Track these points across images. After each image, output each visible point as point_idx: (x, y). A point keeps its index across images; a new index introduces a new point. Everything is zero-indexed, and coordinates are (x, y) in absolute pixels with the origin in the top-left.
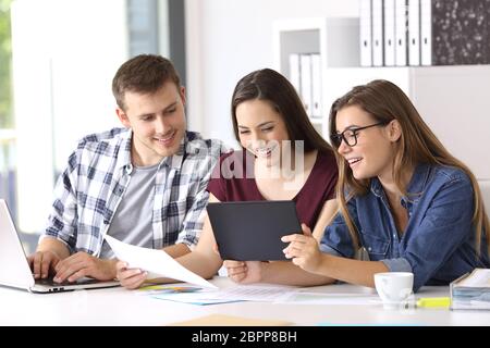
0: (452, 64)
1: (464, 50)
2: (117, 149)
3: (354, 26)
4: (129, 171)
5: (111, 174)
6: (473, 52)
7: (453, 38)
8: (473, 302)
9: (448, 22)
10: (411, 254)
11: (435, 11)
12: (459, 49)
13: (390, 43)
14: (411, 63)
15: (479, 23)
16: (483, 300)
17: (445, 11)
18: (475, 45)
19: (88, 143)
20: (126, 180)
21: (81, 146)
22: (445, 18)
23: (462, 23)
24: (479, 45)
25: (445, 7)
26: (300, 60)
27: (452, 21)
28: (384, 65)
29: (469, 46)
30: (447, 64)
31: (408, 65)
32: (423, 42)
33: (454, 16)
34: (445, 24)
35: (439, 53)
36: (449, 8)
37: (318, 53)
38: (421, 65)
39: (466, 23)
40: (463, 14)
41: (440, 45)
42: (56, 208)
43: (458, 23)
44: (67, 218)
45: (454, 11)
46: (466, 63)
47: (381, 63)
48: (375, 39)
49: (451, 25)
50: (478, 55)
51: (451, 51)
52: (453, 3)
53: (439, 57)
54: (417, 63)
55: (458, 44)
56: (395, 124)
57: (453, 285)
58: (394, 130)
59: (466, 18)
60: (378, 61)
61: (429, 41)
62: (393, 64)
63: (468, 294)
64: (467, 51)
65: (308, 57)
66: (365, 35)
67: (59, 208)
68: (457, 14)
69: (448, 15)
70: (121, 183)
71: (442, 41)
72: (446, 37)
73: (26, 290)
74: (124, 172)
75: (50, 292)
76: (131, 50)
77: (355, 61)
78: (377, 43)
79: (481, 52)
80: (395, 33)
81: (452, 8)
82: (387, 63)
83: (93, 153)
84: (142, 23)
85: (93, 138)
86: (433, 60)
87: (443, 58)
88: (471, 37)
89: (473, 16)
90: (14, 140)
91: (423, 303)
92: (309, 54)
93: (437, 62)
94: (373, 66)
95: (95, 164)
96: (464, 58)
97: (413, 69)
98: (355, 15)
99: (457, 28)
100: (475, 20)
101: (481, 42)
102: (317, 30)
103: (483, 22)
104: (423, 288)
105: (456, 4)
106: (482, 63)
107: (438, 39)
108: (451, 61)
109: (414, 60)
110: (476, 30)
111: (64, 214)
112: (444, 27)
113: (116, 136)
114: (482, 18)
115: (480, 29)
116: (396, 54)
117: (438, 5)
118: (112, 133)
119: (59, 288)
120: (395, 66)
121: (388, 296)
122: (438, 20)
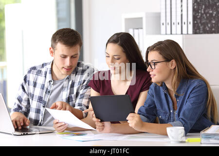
0: (202, 33)
1: (207, 27)
2: (46, 73)
3: (158, 16)
4: (52, 83)
5: (44, 85)
6: (211, 28)
7: (202, 22)
8: (210, 140)
9: (200, 14)
10: (182, 119)
11: (194, 10)
12: (205, 27)
13: (174, 24)
14: (183, 33)
15: (214, 15)
16: (215, 139)
17: (199, 9)
18: (212, 25)
19: (32, 71)
20: (51, 87)
21: (29, 72)
22: (199, 13)
23: (206, 15)
24: (214, 25)
25: (199, 8)
26: (134, 31)
27: (202, 14)
28: (171, 34)
29: (209, 25)
30: (200, 33)
31: (182, 34)
32: (189, 23)
33: (203, 12)
34: (198, 15)
35: (196, 28)
36: (200, 8)
37: (142, 28)
38: (188, 34)
39: (208, 15)
40: (207, 11)
41: (196, 25)
42: (19, 100)
43: (205, 15)
44: (24, 104)
45: (203, 10)
46: (208, 33)
47: (170, 33)
48: (167, 22)
49: (201, 16)
50: (213, 29)
51: (201, 27)
52: (202, 6)
53: (196, 30)
54: (186, 33)
55: (205, 25)
56: (174, 61)
57: (202, 133)
58: (173, 64)
59: (208, 13)
60: (169, 32)
61: (191, 23)
62: (175, 33)
63: (209, 136)
64: (209, 27)
65: (137, 30)
66: (163, 20)
67: (20, 100)
68: (204, 11)
69: (200, 11)
70: (49, 88)
71: (197, 23)
72: (199, 21)
73: (11, 134)
74: (50, 84)
75: (22, 135)
76: (58, 26)
77: (159, 32)
78: (168, 24)
79: (214, 28)
80: (176, 19)
81: (202, 8)
82: (172, 33)
83: (35, 75)
84: (63, 14)
85: (34, 68)
86: (193, 32)
87: (198, 31)
88: (210, 21)
89: (211, 12)
90: (6, 67)
91: (189, 140)
92: (138, 29)
93: (195, 32)
94: (166, 34)
95: (36, 80)
96: (207, 31)
97: (184, 35)
98: (158, 11)
99: (204, 17)
100: (212, 14)
101: (214, 23)
102: (142, 18)
103: (215, 15)
104: (188, 134)
105: (204, 7)
106: (215, 33)
107: (195, 22)
108: (201, 32)
109: (185, 32)
110: (212, 18)
111: (22, 103)
112: (198, 17)
113: (45, 67)
114: (215, 13)
115: (214, 18)
116: (177, 29)
117: (195, 7)
118: (43, 65)
119: (25, 133)
120: (176, 34)
121: (173, 137)
122: (195, 14)
